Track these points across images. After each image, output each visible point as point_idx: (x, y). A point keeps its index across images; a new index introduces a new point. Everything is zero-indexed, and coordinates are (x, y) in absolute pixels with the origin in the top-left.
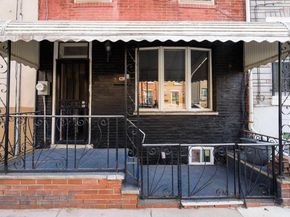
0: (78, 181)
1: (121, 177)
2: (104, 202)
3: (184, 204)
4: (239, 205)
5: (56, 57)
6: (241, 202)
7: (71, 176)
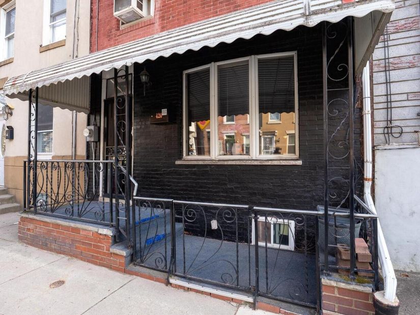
0: (76, 230)
1: (108, 232)
2: (97, 258)
3: (172, 281)
4: (246, 303)
5: (104, 97)
6: (251, 300)
7: (72, 224)
